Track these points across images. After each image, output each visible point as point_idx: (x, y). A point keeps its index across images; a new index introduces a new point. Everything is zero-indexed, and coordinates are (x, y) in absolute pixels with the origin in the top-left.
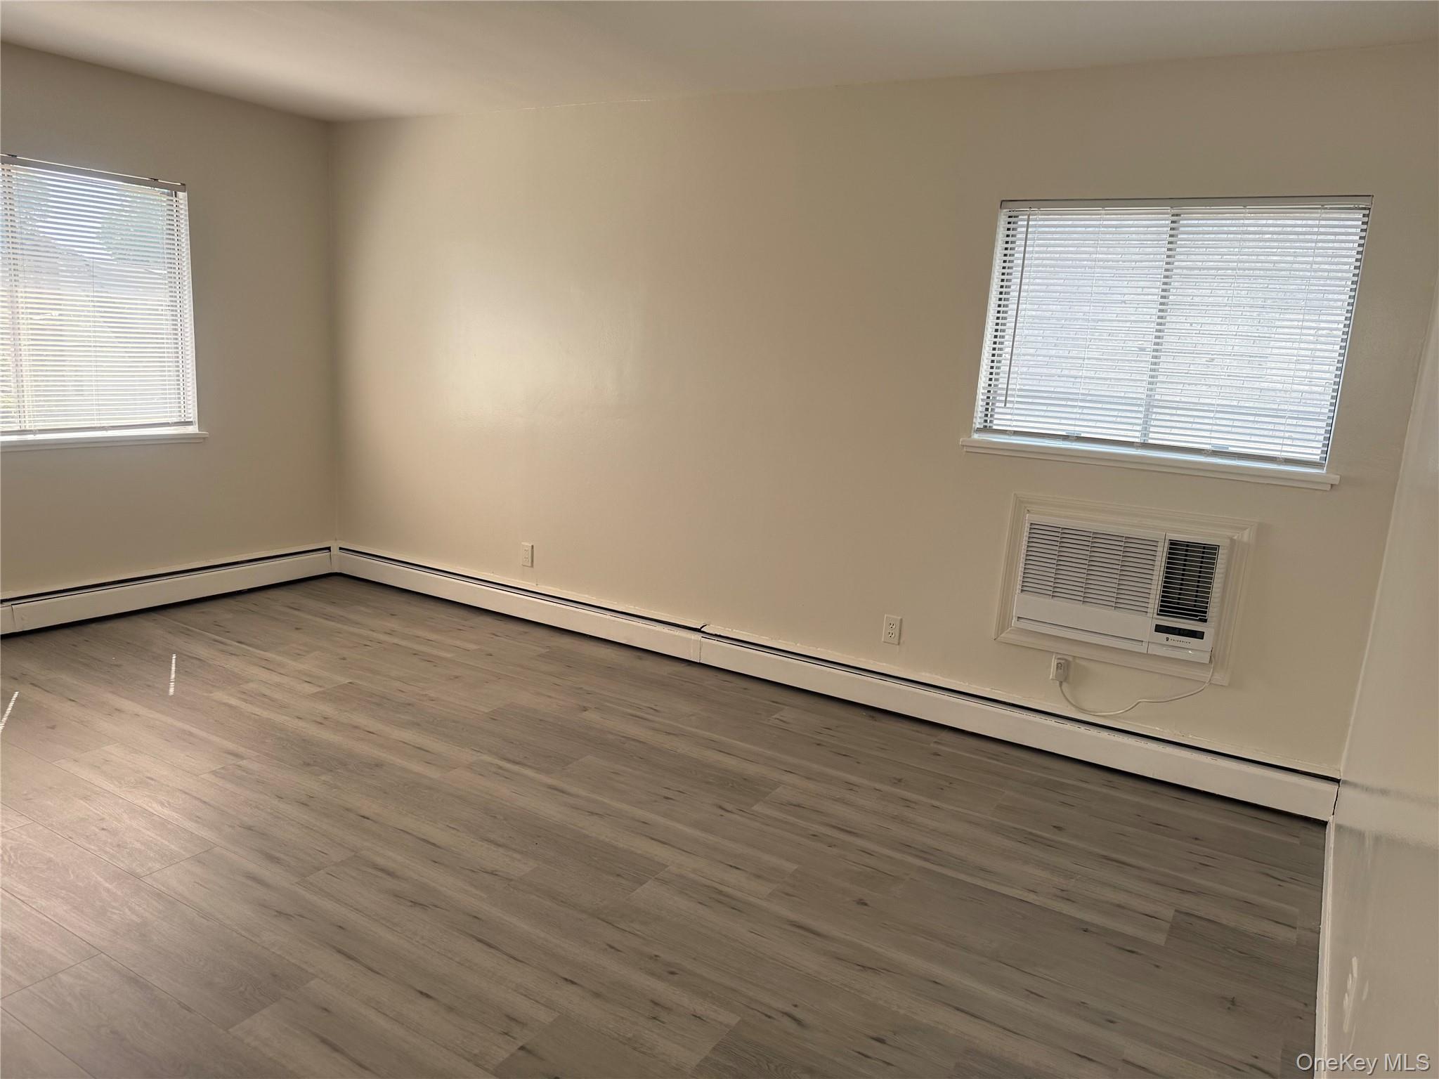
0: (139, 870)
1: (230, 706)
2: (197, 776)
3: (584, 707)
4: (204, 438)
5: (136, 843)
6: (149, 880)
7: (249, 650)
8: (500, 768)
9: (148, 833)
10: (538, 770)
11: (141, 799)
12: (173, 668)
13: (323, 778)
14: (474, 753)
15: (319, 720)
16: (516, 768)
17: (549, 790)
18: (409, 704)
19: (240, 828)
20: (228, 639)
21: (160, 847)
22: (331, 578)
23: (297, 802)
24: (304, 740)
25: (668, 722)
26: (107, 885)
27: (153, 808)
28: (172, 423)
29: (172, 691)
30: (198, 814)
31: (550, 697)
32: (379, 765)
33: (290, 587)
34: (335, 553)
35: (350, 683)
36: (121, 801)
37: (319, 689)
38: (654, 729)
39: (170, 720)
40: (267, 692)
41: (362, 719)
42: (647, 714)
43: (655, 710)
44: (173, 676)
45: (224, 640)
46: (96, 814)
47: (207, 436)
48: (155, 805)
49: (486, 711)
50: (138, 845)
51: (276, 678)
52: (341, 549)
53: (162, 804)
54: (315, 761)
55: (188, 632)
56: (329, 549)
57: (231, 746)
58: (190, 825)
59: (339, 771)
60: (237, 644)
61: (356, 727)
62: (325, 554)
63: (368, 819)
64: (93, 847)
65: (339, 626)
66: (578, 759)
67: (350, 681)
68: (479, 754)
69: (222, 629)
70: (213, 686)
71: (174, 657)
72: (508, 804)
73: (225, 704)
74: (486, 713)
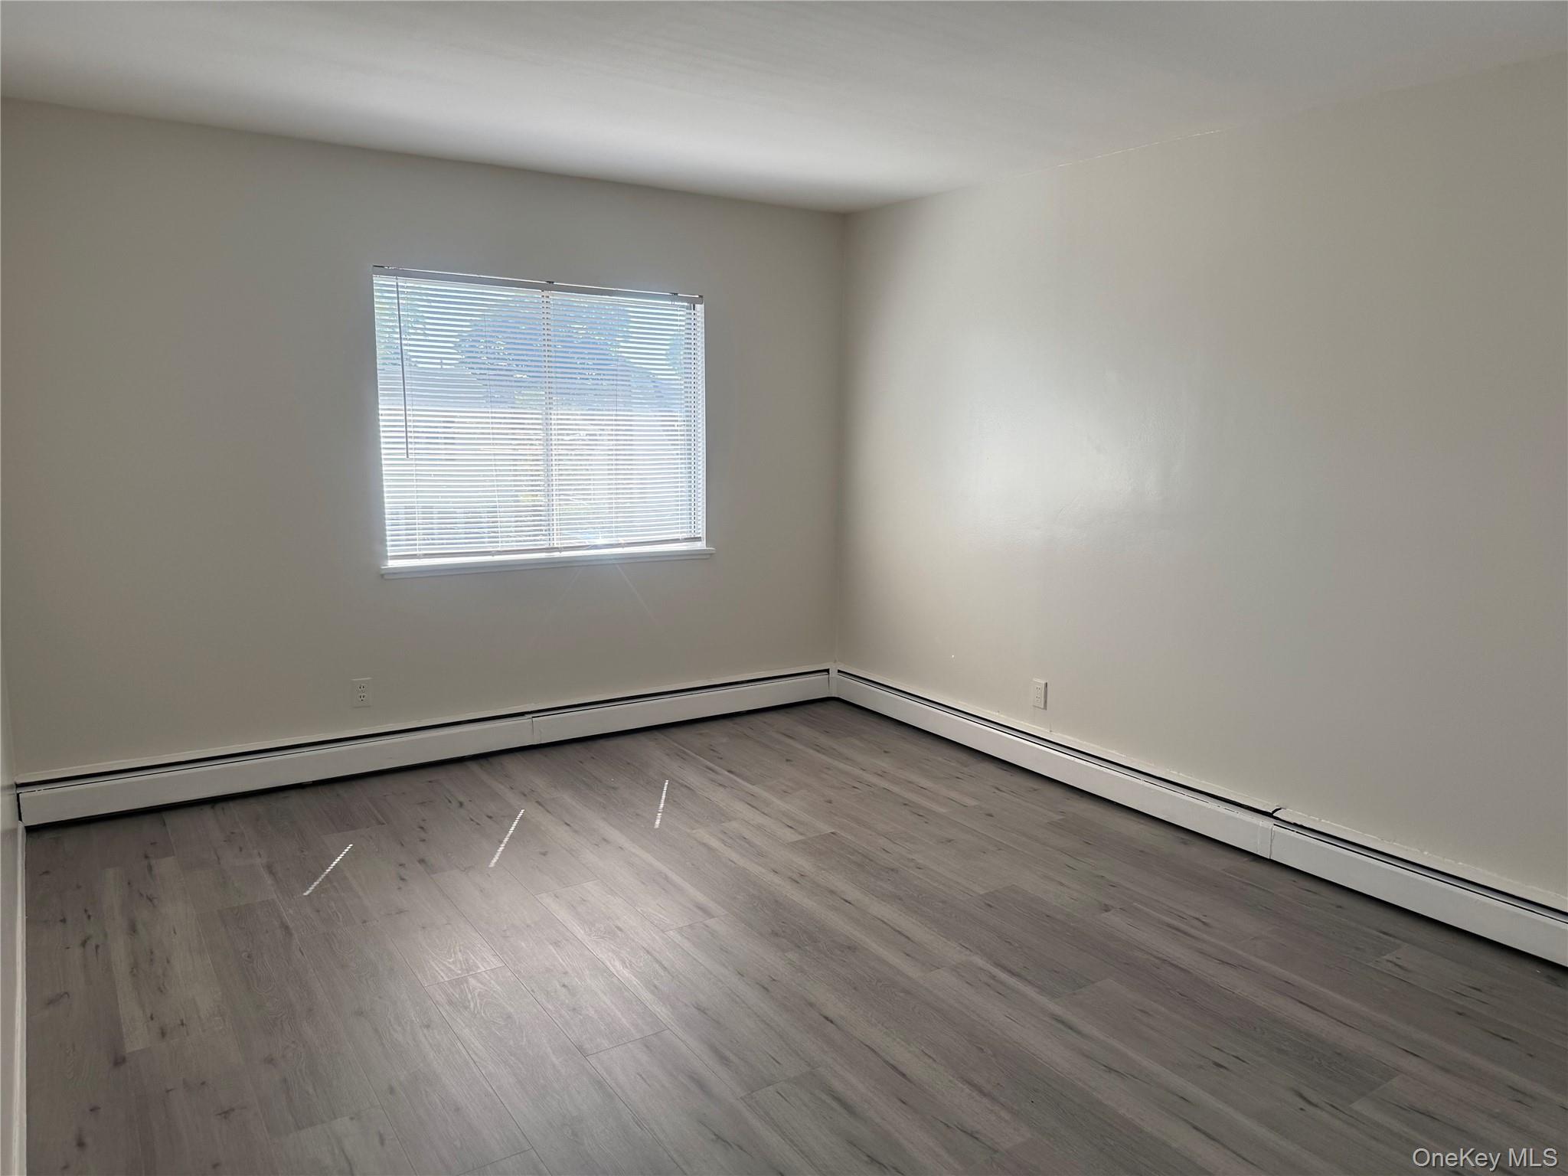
0: (587, 1046)
1: (710, 849)
2: (663, 931)
3: (1106, 905)
4: (711, 554)
5: (590, 1009)
6: (593, 1061)
7: (736, 781)
8: (994, 977)
9: (605, 998)
10: (1042, 989)
11: (603, 953)
12: (664, 796)
13: (790, 955)
14: (964, 949)
15: (795, 876)
16: (1012, 981)
17: (1054, 1022)
18: (893, 870)
19: (694, 1009)
20: (719, 766)
21: (612, 1019)
22: (828, 703)
23: (757, 983)
24: (776, 901)
25: (1222, 943)
26: (554, 1059)
27: (613, 966)
28: (682, 539)
29: (658, 822)
30: (656, 982)
31: (1062, 884)
32: (852, 948)
33: (788, 710)
34: (834, 676)
35: (832, 833)
36: (587, 952)
37: (801, 838)
38: (1202, 952)
39: (650, 859)
40: (747, 834)
41: (839, 882)
42: (1192, 927)
43: (1203, 922)
44: (662, 806)
45: (716, 768)
46: (561, 965)
47: (714, 552)
48: (617, 964)
49: (982, 893)
50: (592, 1012)
51: (760, 819)
52: (839, 671)
53: (623, 962)
54: (784, 932)
55: (685, 756)
56: (827, 671)
57: (701, 898)
58: (646, 996)
59: (807, 947)
60: (726, 773)
61: (832, 892)
62: (823, 677)
63: (832, 1022)
64: (550, 1007)
65: (829, 760)
66: (1093, 983)
67: (833, 831)
68: (968, 952)
69: (715, 754)
70: (697, 821)
71: (667, 784)
72: (999, 1033)
73: (704, 845)
74: (981, 896)
